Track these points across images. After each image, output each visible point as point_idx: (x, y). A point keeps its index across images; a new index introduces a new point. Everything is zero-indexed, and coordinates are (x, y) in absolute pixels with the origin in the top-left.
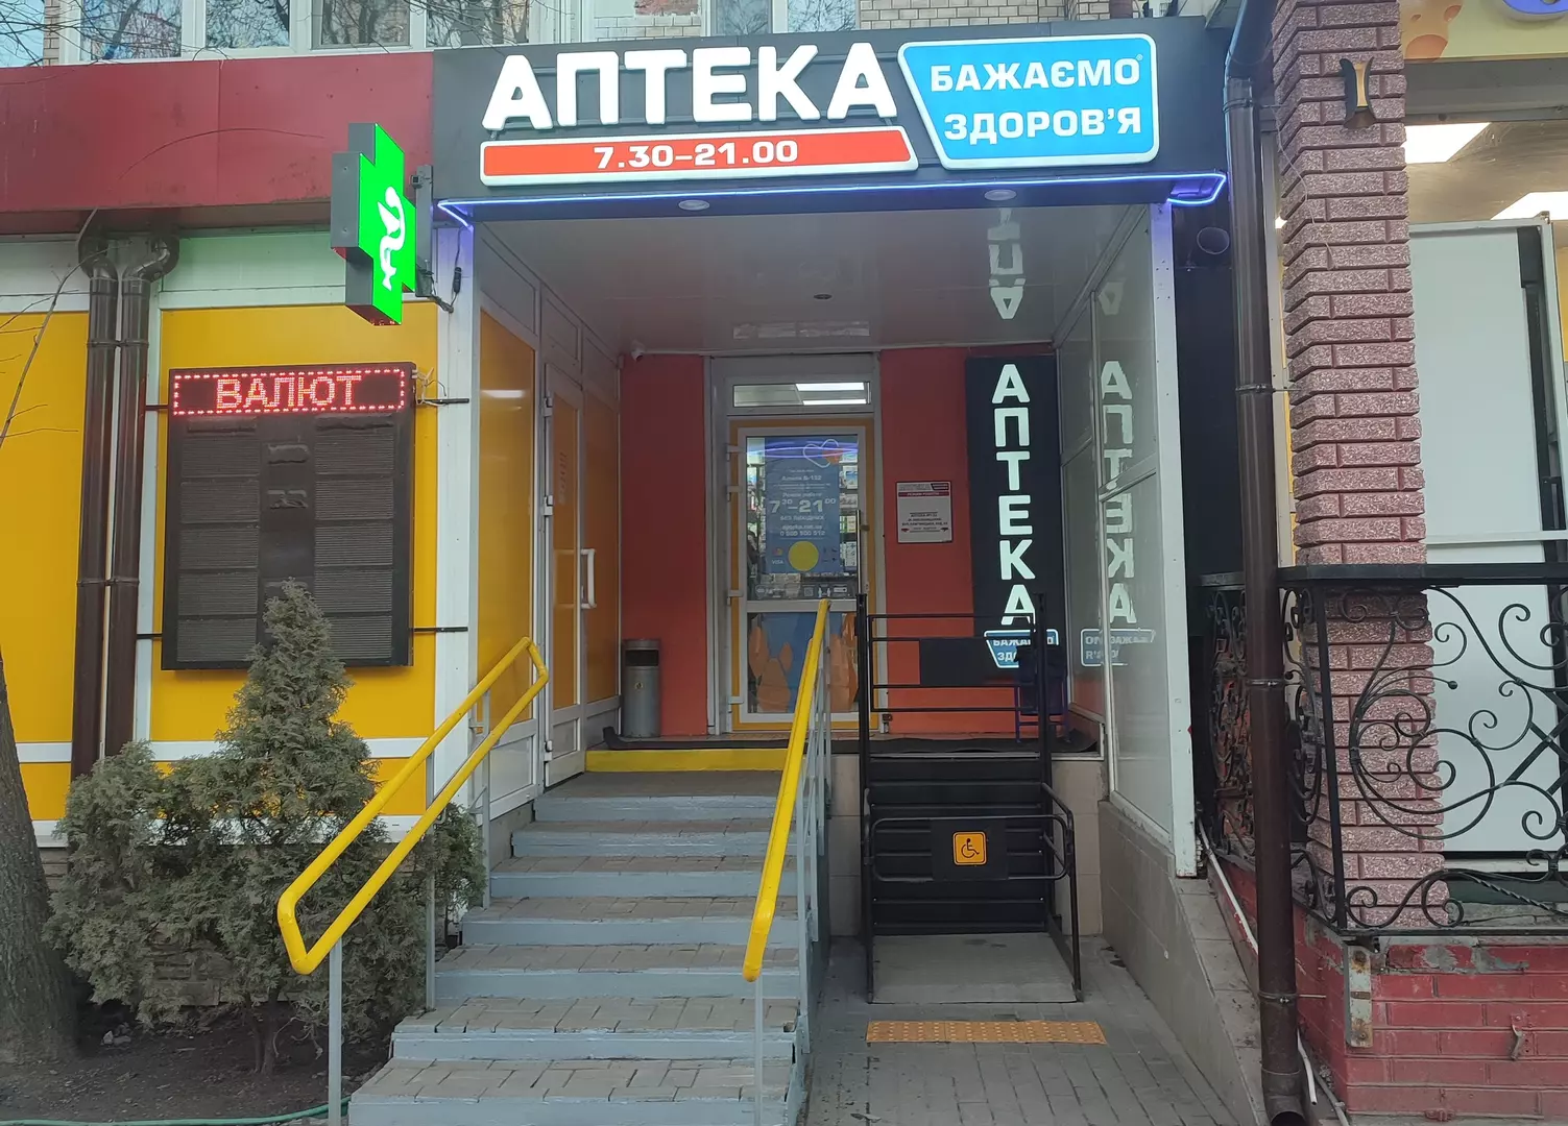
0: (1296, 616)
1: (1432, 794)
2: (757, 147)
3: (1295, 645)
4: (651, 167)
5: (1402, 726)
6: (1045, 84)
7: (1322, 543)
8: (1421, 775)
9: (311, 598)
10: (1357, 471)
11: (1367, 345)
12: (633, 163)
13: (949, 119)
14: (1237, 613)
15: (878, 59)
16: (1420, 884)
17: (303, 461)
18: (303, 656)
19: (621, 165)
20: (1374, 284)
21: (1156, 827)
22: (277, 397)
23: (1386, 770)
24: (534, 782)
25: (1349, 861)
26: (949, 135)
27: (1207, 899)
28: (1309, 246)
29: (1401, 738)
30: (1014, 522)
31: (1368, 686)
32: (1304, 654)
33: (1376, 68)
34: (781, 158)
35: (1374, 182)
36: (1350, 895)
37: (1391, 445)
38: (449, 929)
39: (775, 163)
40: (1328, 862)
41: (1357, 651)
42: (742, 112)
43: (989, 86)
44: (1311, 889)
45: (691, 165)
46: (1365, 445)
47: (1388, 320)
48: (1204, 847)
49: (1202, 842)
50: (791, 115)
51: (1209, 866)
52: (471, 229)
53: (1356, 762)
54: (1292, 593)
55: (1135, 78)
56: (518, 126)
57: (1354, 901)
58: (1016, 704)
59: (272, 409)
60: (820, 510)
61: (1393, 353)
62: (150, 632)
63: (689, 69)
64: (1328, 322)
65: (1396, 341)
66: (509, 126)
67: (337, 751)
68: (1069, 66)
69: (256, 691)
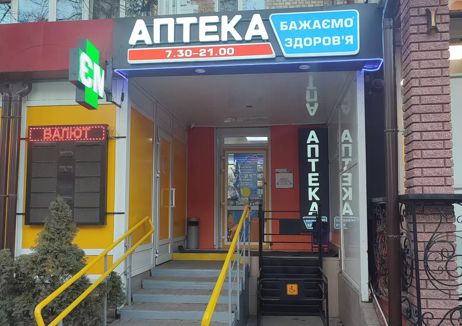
0: (405, 213)
1: (455, 279)
2: (220, 50)
3: (404, 224)
4: (184, 57)
5: (443, 253)
6: (320, 28)
7: (415, 186)
8: (451, 271)
9: (65, 202)
10: (428, 160)
11: (433, 114)
12: (179, 56)
13: (286, 40)
14: (384, 211)
15: (262, 20)
16: (450, 312)
17: (71, 157)
18: (61, 221)
19: (175, 56)
20: (436, 92)
21: (356, 284)
22: (63, 135)
23: (437, 269)
24: (152, 264)
25: (423, 302)
26: (286, 45)
27: (373, 310)
28: (412, 78)
29: (443, 257)
30: (313, 182)
31: (431, 239)
32: (408, 226)
33: (438, 12)
34: (228, 53)
35: (437, 54)
36: (424, 315)
37: (441, 151)
38: (117, 313)
39: (227, 55)
40: (415, 302)
41: (427, 226)
42: (216, 38)
43: (300, 28)
44: (409, 311)
45: (198, 56)
46: (432, 151)
47: (441, 105)
48: (371, 291)
49: (371, 290)
50: (233, 39)
51: (373, 298)
52: (127, 80)
53: (426, 266)
54: (404, 204)
55: (351, 25)
56: (141, 43)
57: (425, 316)
58: (312, 241)
59: (61, 139)
60: (251, 177)
61: (443, 117)
62: (22, 213)
63: (197, 24)
64: (418, 106)
65: (444, 113)
66: (138, 44)
67: (72, 254)
68: (328, 21)
69: (46, 233)
